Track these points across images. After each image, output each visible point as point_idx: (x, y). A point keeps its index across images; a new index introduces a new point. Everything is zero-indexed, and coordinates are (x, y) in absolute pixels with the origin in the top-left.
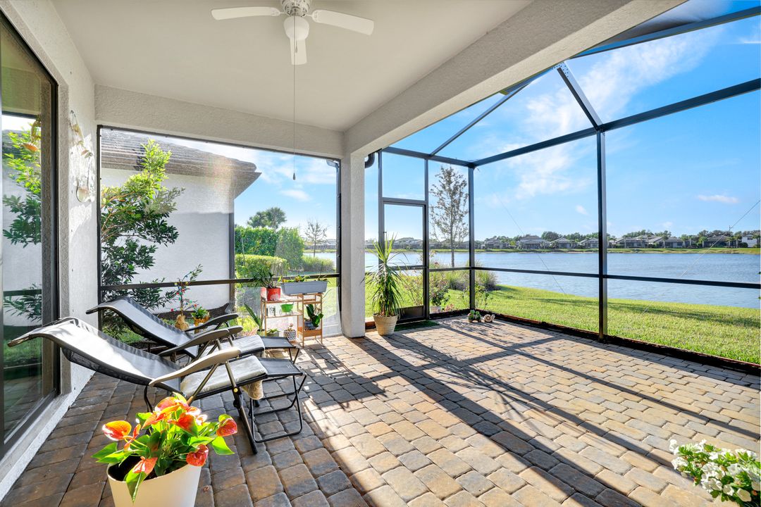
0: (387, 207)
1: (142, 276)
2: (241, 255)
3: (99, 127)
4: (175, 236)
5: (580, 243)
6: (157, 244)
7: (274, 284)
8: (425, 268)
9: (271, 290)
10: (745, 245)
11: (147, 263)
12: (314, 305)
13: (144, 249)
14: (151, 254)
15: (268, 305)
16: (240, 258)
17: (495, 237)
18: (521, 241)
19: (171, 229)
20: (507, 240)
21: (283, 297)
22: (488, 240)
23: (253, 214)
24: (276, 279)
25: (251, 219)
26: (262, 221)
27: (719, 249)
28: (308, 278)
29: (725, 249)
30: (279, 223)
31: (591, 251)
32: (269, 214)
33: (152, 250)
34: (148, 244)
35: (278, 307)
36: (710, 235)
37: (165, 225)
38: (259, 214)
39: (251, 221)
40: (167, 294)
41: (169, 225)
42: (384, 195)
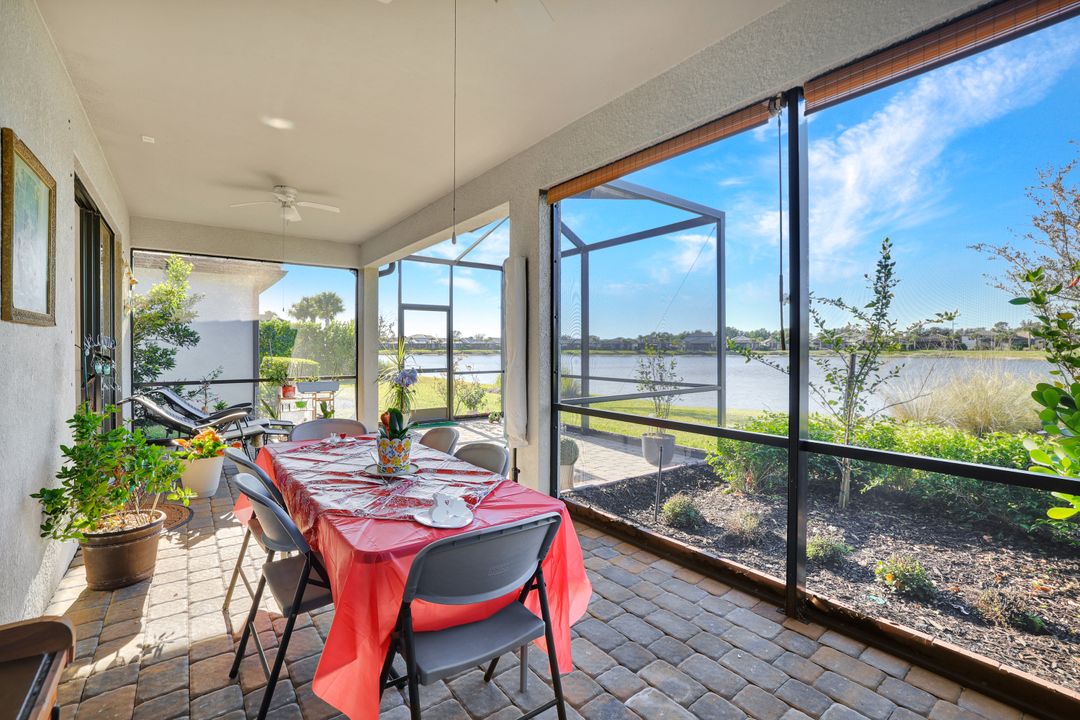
0: (407, 312)
1: (165, 376)
2: (269, 358)
3: (132, 249)
4: (197, 340)
5: (763, 343)
6: (179, 347)
7: (290, 383)
8: (450, 370)
9: (286, 389)
10: (964, 347)
11: (169, 364)
12: (328, 402)
13: (165, 352)
14: (172, 357)
15: (283, 401)
16: (268, 361)
17: (654, 333)
18: (686, 339)
19: (193, 334)
20: (668, 339)
21: (298, 395)
22: (641, 337)
23: (298, 301)
24: (291, 380)
25: (293, 306)
26: (311, 310)
27: (933, 352)
28: (322, 378)
29: (939, 352)
30: (335, 313)
31: (776, 354)
32: (319, 301)
33: (173, 352)
34: (170, 347)
35: (292, 402)
36: (927, 334)
37: (187, 330)
38: (305, 299)
39: (294, 310)
40: (190, 393)
41: (191, 330)
42: (403, 302)
